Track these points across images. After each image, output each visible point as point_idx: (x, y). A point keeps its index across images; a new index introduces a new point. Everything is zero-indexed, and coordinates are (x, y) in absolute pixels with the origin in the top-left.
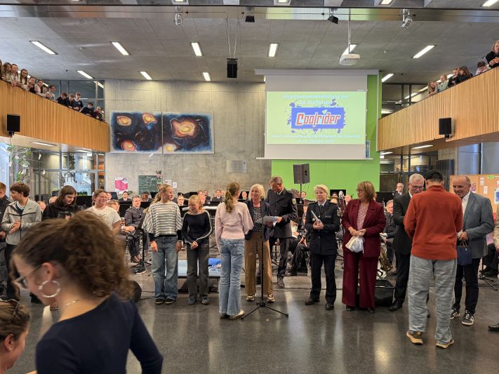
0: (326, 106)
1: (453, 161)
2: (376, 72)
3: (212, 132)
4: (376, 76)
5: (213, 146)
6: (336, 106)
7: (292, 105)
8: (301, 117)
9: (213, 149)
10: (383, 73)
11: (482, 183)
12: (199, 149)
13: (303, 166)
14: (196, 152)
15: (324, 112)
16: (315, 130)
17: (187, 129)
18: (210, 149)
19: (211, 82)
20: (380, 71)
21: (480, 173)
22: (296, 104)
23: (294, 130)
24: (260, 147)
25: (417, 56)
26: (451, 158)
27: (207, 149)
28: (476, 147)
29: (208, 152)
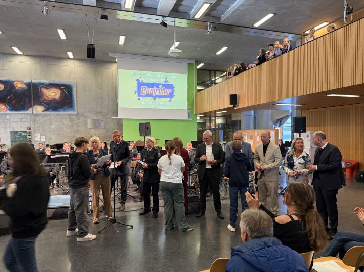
0: (161, 83)
1: (240, 121)
2: (193, 62)
3: (75, 97)
4: (193, 64)
5: (76, 108)
6: (168, 83)
7: (138, 80)
8: (144, 89)
9: (76, 110)
10: (198, 63)
11: (256, 134)
12: (64, 110)
13: (145, 123)
14: (62, 113)
15: (160, 86)
16: (155, 99)
17: (53, 94)
18: (73, 110)
19: (74, 59)
20: (196, 61)
21: (255, 129)
22: (140, 80)
23: (140, 98)
24: (115, 109)
25: (218, 53)
26: (239, 119)
27: (71, 110)
28: (253, 112)
29: (72, 112)
